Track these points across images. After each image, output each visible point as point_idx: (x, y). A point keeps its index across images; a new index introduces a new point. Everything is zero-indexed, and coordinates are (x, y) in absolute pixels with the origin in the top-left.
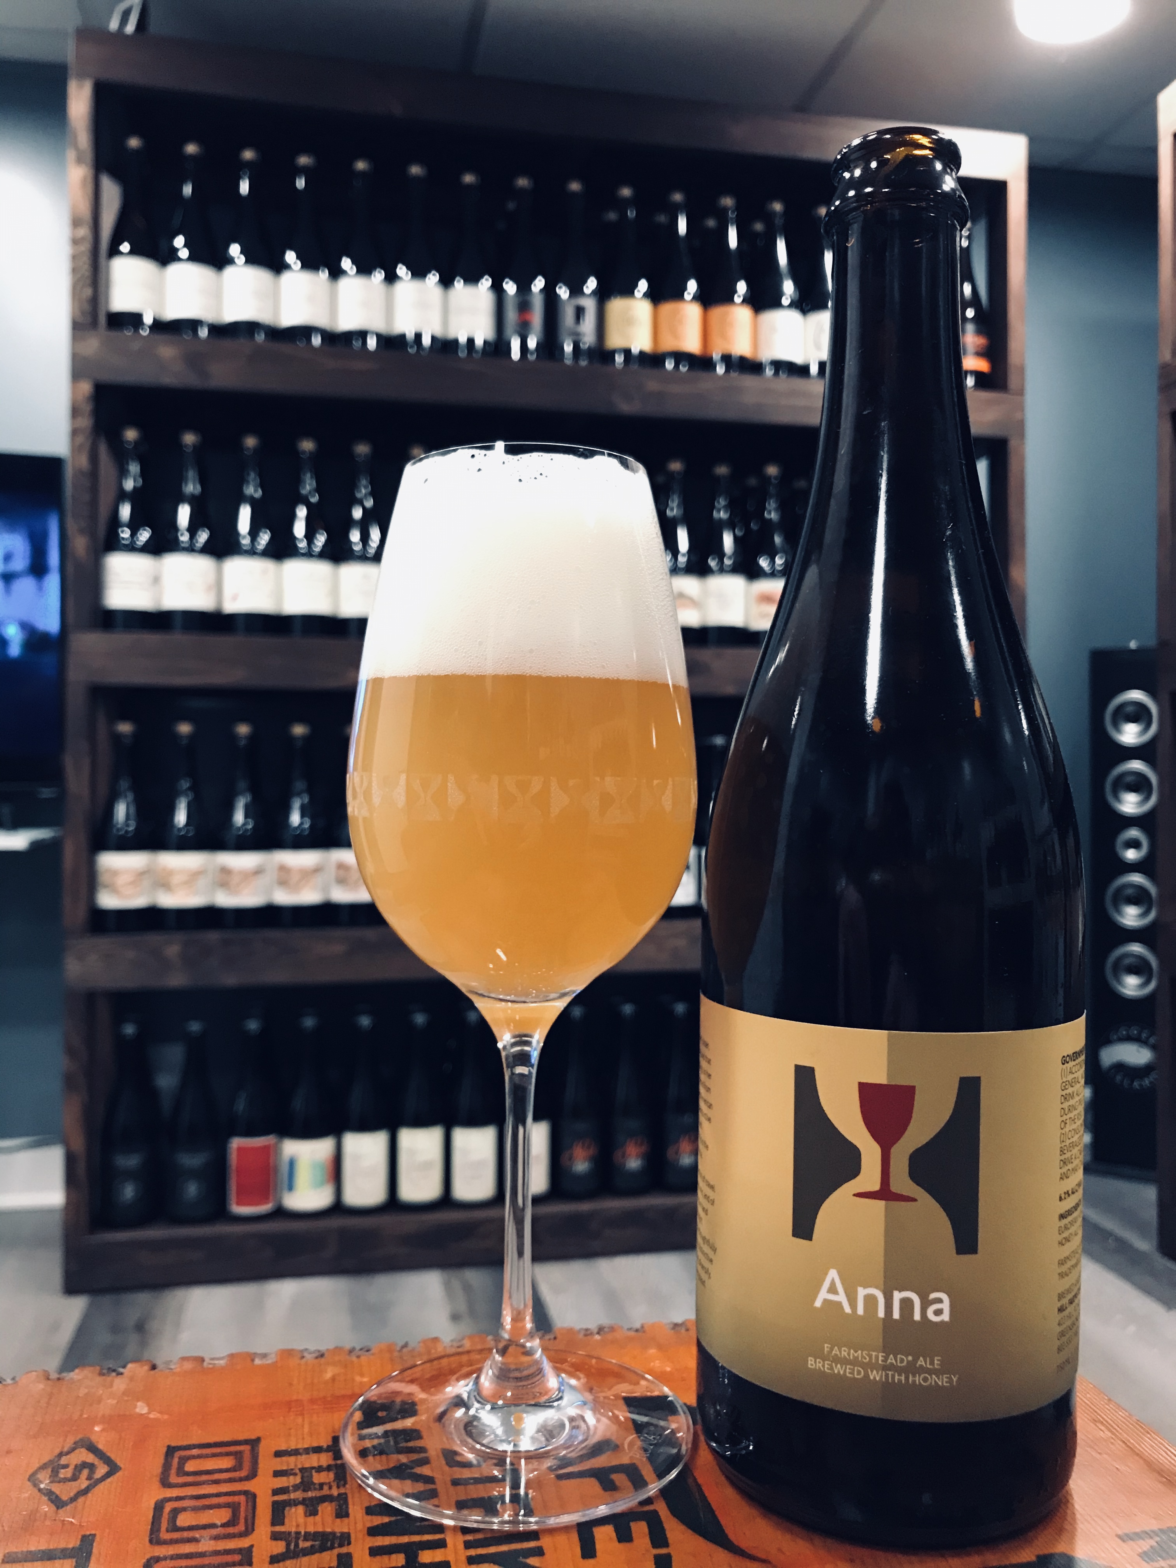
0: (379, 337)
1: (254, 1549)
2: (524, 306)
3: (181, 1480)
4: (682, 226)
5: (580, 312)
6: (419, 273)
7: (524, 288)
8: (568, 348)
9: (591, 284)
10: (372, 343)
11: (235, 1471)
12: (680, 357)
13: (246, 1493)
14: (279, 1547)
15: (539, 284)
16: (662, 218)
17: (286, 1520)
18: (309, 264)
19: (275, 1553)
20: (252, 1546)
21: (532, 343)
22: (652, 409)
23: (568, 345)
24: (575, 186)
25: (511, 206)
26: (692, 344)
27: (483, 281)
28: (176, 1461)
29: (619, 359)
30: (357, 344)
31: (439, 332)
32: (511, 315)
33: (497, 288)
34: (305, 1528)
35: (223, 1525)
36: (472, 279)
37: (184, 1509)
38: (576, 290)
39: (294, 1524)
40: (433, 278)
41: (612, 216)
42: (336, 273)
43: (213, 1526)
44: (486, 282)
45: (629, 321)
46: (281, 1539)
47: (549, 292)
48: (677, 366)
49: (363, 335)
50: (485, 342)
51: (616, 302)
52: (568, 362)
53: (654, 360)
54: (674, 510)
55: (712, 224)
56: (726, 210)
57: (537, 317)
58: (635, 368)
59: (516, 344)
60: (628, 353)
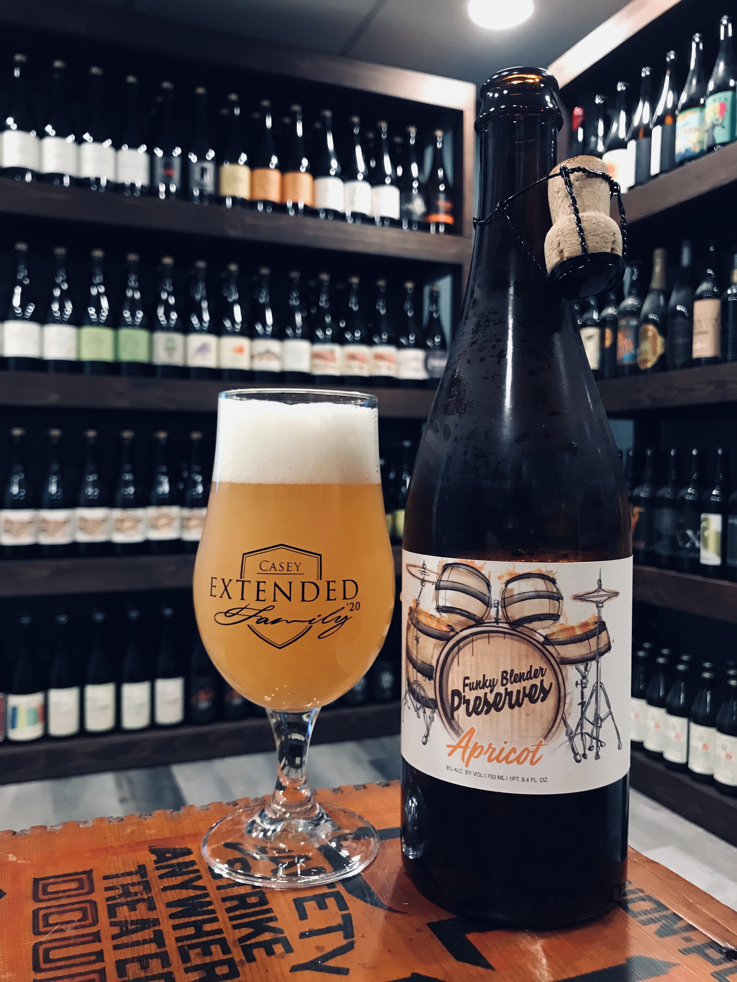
0: (71, 178)
1: (101, 933)
2: (168, 165)
3: (46, 897)
4: (269, 122)
5: (203, 171)
6: (98, 139)
7: (168, 153)
8: (196, 193)
9: (211, 154)
10: (67, 181)
11: (80, 889)
12: (266, 203)
13: (90, 901)
14: (116, 930)
15: (178, 151)
16: (256, 115)
17: (118, 915)
18: (23, 127)
19: (114, 934)
20: (100, 930)
21: (173, 189)
22: (250, 235)
23: (196, 191)
24: (201, 90)
25: (159, 99)
26: (274, 196)
27: (141, 147)
28: (41, 886)
29: (229, 202)
30: (57, 182)
31: (112, 178)
32: (160, 171)
33: (150, 152)
34: (130, 918)
35: (78, 921)
36: (134, 146)
37: (52, 914)
38: (202, 158)
39: (123, 916)
40: (108, 143)
41: (225, 111)
42: (42, 135)
43: (72, 922)
44: (144, 148)
45: (235, 179)
46: (117, 926)
47: (184, 157)
48: (265, 207)
49: (60, 176)
50: (142, 186)
51: (227, 167)
52: (196, 203)
53: (251, 204)
54: (263, 299)
55: (287, 120)
56: (295, 113)
57: (176, 173)
58: (238, 208)
59: (162, 188)
60: (234, 199)
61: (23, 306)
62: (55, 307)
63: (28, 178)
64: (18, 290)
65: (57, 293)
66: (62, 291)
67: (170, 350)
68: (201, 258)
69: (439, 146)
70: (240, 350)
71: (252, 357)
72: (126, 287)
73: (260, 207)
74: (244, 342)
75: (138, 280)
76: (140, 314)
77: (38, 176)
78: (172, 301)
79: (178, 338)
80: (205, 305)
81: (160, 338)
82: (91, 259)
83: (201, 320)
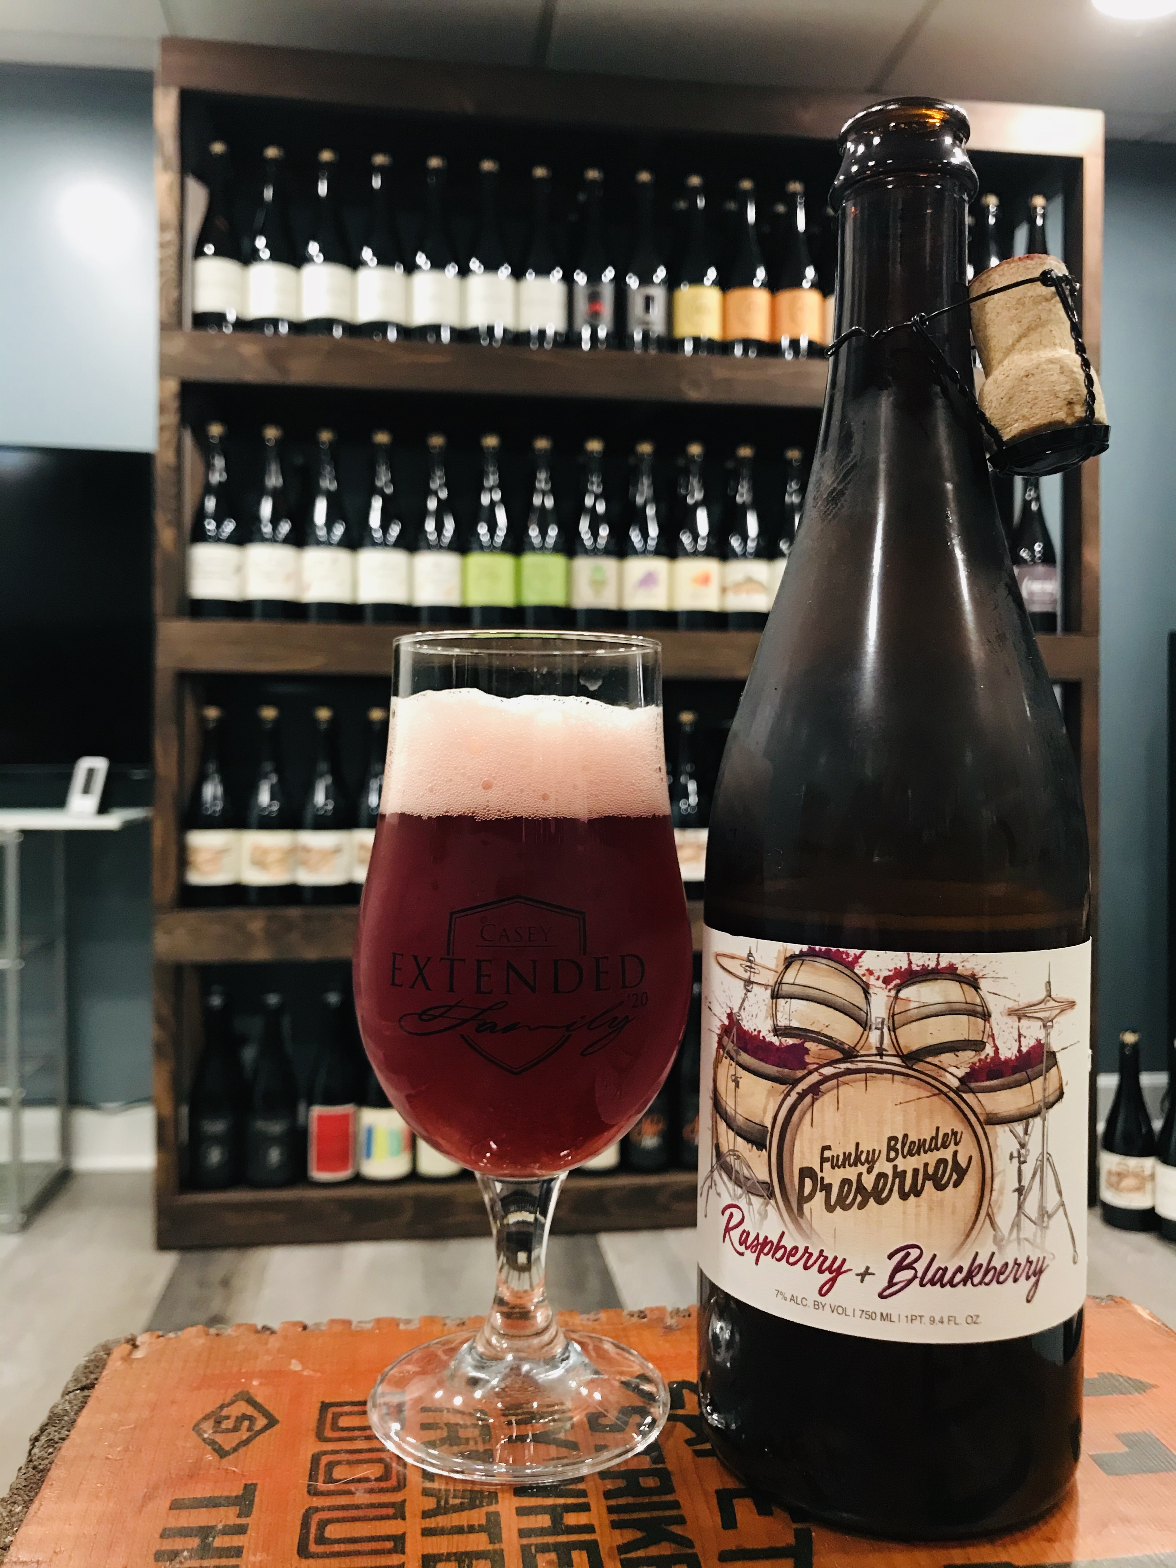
0: (453, 331)
1: (407, 1504)
2: (594, 297)
3: (336, 1435)
4: (751, 214)
5: (648, 301)
6: (491, 266)
7: (594, 278)
8: (638, 337)
9: (661, 273)
10: (446, 336)
12: (747, 343)
14: (430, 1504)
15: (609, 274)
16: (732, 206)
18: (385, 260)
19: (426, 1509)
20: (405, 1501)
21: (602, 333)
22: (720, 396)
23: (638, 333)
24: (644, 177)
25: (582, 197)
26: (760, 331)
27: (555, 272)
28: (329, 1417)
29: (689, 347)
30: (431, 339)
31: (511, 325)
32: (582, 306)
33: (568, 279)
35: (377, 1480)
36: (543, 271)
37: (339, 1463)
38: (646, 280)
40: (505, 271)
41: (682, 205)
42: (411, 268)
43: (366, 1480)
44: (557, 274)
45: (698, 309)
46: (432, 1496)
47: (619, 282)
48: (745, 351)
49: (436, 329)
50: (556, 333)
51: (685, 291)
52: (638, 351)
53: (723, 347)
54: (743, 495)
55: (781, 208)
56: (794, 195)
57: (607, 307)
58: (703, 354)
59: (586, 333)
60: (697, 341)
61: (385, 526)
62: (430, 525)
63: (392, 335)
64: (377, 504)
65: (432, 504)
66: (439, 500)
67: (598, 585)
68: (643, 439)
69: (1039, 222)
70: (705, 580)
71: (724, 590)
72: (531, 490)
73: (738, 351)
74: (711, 566)
75: (552, 479)
76: (553, 532)
77: (405, 332)
78: (601, 508)
79: (609, 565)
80: (651, 511)
81: (583, 565)
82: (480, 449)
83: (645, 535)
